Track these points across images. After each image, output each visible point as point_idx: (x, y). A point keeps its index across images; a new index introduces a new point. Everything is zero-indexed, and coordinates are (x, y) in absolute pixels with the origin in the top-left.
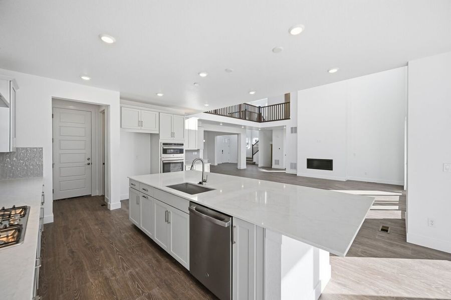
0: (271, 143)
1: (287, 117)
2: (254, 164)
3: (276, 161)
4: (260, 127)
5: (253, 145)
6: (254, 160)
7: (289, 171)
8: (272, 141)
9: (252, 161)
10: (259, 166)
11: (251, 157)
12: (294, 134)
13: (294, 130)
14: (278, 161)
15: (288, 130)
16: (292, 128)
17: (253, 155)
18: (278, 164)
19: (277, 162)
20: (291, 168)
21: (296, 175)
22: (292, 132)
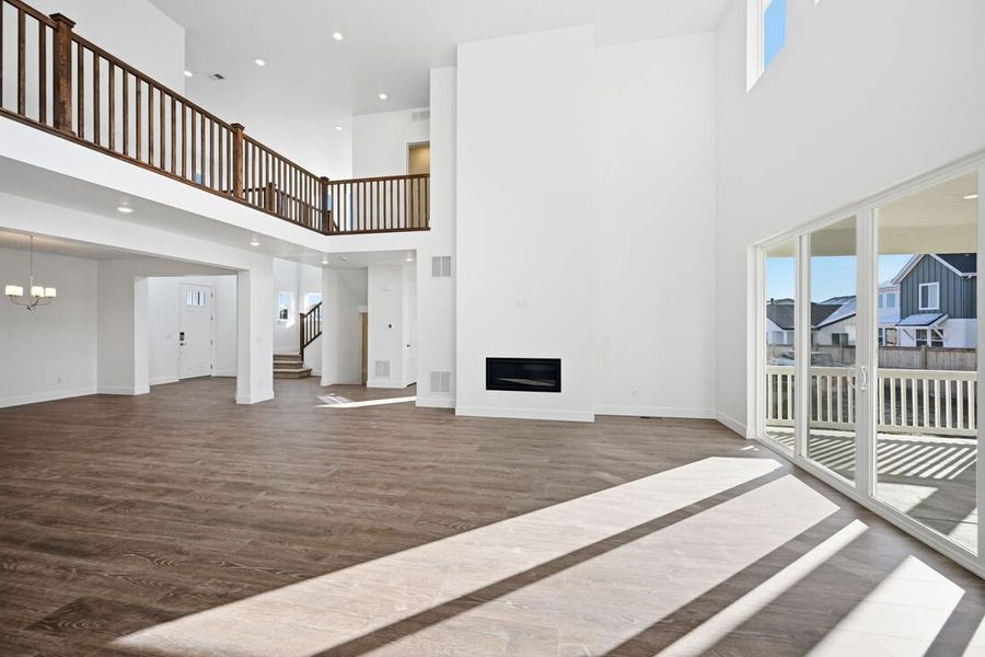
0: (361, 309)
1: (419, 223)
2: (307, 375)
3: (377, 363)
4: (326, 251)
5: (302, 316)
6: (308, 364)
7: (425, 399)
8: (366, 303)
9: (301, 366)
10: (325, 382)
11: (298, 353)
12: (444, 281)
13: (443, 266)
14: (387, 364)
15: (424, 265)
16: (435, 259)
17: (303, 346)
18: (387, 374)
19: (384, 369)
20: (434, 389)
21: (452, 411)
22: (435, 273)
